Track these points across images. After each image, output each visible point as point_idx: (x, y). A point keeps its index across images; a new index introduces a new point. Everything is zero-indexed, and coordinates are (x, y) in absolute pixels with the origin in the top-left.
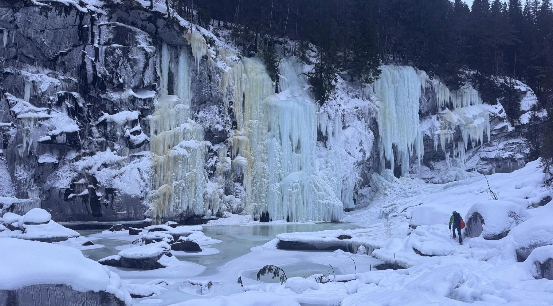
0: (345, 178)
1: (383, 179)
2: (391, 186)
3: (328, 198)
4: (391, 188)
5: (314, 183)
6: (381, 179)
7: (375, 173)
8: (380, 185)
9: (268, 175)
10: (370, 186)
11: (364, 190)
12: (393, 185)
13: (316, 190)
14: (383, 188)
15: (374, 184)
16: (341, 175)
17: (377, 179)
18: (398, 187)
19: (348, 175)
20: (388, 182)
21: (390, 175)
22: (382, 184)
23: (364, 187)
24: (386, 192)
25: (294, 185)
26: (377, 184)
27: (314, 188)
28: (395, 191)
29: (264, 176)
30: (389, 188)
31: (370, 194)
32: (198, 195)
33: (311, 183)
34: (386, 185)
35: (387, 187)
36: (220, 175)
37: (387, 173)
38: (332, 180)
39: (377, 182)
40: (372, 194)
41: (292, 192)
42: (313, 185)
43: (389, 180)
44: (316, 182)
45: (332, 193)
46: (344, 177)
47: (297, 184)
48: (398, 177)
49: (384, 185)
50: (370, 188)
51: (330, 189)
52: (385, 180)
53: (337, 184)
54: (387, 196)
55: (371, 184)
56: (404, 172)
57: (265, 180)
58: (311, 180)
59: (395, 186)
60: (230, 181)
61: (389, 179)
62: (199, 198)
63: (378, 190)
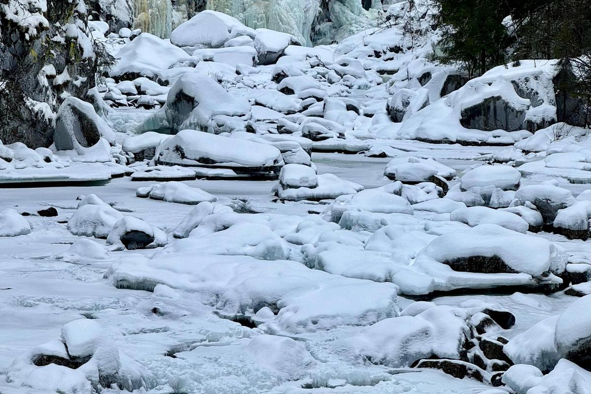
0: (306, 10)
1: (348, 11)
2: (358, 20)
3: (292, 33)
4: (359, 23)
5: (279, 15)
6: (346, 11)
7: (338, 3)
8: (344, 19)
9: (232, 4)
10: (330, 21)
11: (323, 26)
12: (361, 19)
13: (281, 23)
14: (348, 23)
15: (336, 17)
16: (303, 6)
17: (340, 11)
18: (367, 22)
19: (309, 6)
20: (355, 16)
21: (358, 6)
22: (347, 18)
23: (323, 21)
24: (351, 28)
25: (260, 16)
26: (339, 17)
27: (279, 21)
28: (363, 27)
29: (227, 5)
30: (355, 23)
31: (330, 30)
32: (168, 25)
33: (276, 15)
34: (352, 19)
35: (353, 21)
36: (183, 3)
37: (353, 2)
38: (295, 12)
39: (341, 16)
40: (333, 31)
41: (258, 24)
42: (278, 17)
43: (356, 13)
44: (281, 14)
45: (295, 27)
46: (305, 8)
47: (263, 16)
48: (367, 9)
49: (349, 19)
50: (330, 23)
51: (293, 22)
52: (351, 13)
53: (300, 17)
54: (353, 33)
55: (332, 17)
56: (375, 2)
57: (228, 10)
58: (276, 12)
59: (364, 22)
60: (191, 10)
61: (356, 11)
62: (169, 28)
63: (342, 26)
